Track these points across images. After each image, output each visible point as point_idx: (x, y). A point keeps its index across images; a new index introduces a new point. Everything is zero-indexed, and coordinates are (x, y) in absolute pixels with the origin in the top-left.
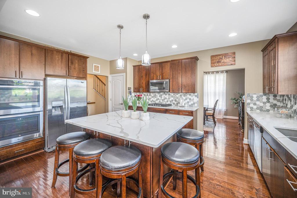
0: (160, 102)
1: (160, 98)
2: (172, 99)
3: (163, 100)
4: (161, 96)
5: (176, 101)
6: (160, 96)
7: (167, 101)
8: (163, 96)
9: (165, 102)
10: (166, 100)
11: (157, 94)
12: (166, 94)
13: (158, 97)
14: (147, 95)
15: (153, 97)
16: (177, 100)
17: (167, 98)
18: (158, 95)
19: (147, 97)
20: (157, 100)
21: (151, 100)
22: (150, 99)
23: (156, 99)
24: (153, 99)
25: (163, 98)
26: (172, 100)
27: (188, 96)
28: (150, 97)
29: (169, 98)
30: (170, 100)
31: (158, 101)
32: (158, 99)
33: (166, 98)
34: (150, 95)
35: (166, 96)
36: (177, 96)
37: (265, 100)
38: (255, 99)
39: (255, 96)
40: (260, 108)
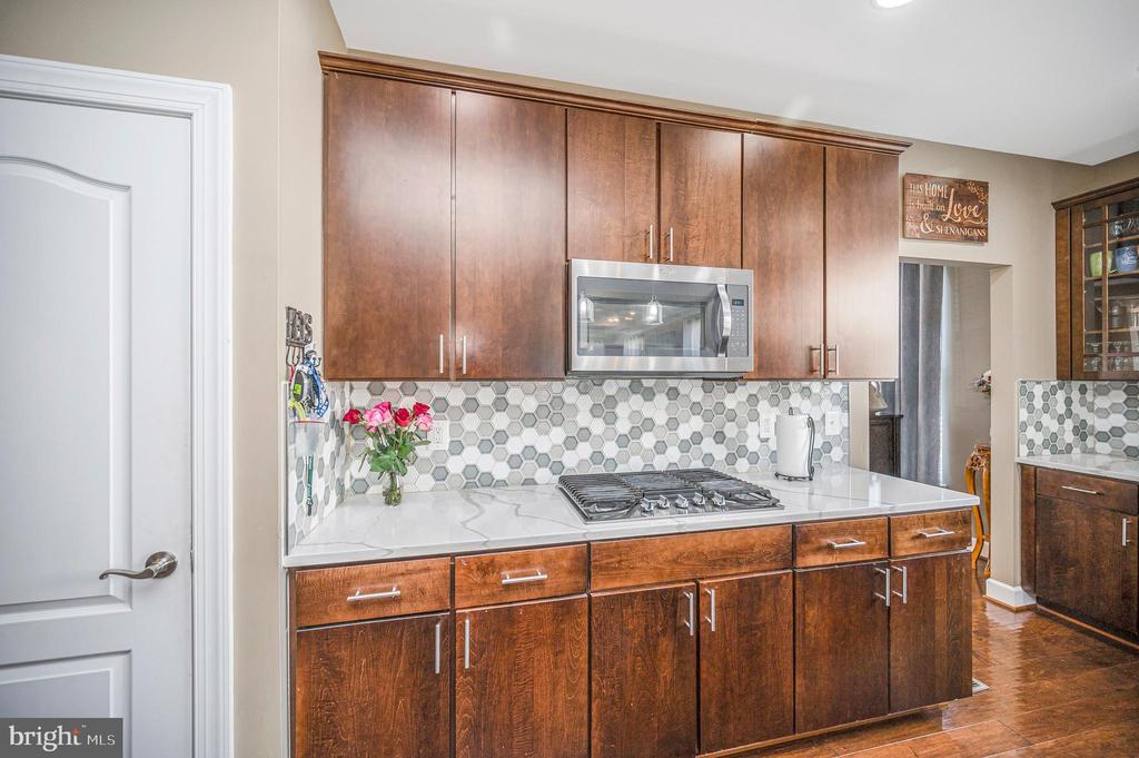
0: (597, 456)
1: (598, 427)
2: (696, 423)
3: (623, 441)
4: (605, 409)
5: (720, 437)
6: (595, 411)
7: (661, 447)
8: (622, 410)
9: (640, 450)
10: (648, 440)
11: (570, 394)
12: (649, 395)
13: (584, 419)
14: (471, 405)
15: (530, 420)
16: (731, 430)
17: (661, 419)
18: (585, 402)
19: (471, 422)
20: (571, 443)
21: (514, 446)
22: (502, 437)
23: (558, 435)
24: (529, 436)
25: (623, 427)
26: (697, 438)
27: (796, 400)
28: (501, 421)
29: (673, 424)
30: (684, 432)
31: (585, 450)
32: (585, 434)
33: (648, 425)
34: (501, 404)
35: (648, 410)
36: (731, 402)
37: (1061, 409)
38: (1038, 403)
39: (1038, 390)
40: (1051, 443)
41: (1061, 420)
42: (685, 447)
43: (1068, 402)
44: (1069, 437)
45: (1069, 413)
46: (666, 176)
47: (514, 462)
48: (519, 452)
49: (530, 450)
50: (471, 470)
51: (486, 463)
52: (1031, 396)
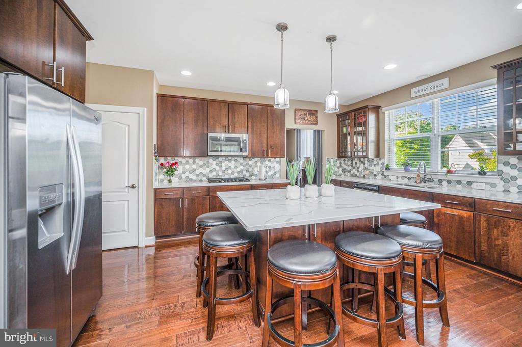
0: (217, 174)
1: (217, 168)
2: (242, 168)
3: (224, 171)
5: (247, 171)
6: (217, 164)
7: (233, 173)
8: (223, 164)
9: (228, 174)
10: (230, 171)
11: (211, 161)
12: (230, 161)
13: (214, 166)
14: (187, 163)
15: (201, 167)
16: (250, 169)
17: (233, 166)
18: (214, 163)
19: (187, 166)
20: (211, 172)
21: (197, 172)
22: (194, 170)
23: (208, 170)
24: (201, 170)
25: (224, 168)
26: (242, 171)
27: (267, 162)
28: (194, 166)
29: (236, 168)
30: (239, 170)
31: (214, 174)
32: (214, 170)
33: (230, 168)
34: (194, 163)
35: (230, 164)
36: (250, 163)
37: (339, 165)
38: (332, 163)
39: (332, 161)
40: (336, 173)
41: (338, 168)
42: (239, 173)
43: (340, 163)
44: (341, 172)
45: (341, 166)
46: (230, 114)
47: (197, 176)
48: (198, 173)
49: (201, 173)
50: (187, 177)
51: (191, 176)
52: (330, 162)
